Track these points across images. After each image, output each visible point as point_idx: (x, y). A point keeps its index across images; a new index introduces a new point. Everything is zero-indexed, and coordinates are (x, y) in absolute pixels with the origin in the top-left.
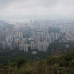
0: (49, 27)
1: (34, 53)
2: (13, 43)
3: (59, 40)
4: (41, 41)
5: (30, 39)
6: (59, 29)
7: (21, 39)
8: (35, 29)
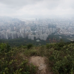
0: (49, 24)
1: (38, 41)
2: (24, 34)
3: (55, 33)
4: (43, 33)
5: (35, 32)
6: (56, 25)
7: (29, 31)
8: (39, 25)
